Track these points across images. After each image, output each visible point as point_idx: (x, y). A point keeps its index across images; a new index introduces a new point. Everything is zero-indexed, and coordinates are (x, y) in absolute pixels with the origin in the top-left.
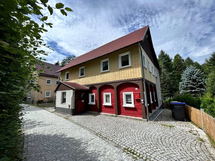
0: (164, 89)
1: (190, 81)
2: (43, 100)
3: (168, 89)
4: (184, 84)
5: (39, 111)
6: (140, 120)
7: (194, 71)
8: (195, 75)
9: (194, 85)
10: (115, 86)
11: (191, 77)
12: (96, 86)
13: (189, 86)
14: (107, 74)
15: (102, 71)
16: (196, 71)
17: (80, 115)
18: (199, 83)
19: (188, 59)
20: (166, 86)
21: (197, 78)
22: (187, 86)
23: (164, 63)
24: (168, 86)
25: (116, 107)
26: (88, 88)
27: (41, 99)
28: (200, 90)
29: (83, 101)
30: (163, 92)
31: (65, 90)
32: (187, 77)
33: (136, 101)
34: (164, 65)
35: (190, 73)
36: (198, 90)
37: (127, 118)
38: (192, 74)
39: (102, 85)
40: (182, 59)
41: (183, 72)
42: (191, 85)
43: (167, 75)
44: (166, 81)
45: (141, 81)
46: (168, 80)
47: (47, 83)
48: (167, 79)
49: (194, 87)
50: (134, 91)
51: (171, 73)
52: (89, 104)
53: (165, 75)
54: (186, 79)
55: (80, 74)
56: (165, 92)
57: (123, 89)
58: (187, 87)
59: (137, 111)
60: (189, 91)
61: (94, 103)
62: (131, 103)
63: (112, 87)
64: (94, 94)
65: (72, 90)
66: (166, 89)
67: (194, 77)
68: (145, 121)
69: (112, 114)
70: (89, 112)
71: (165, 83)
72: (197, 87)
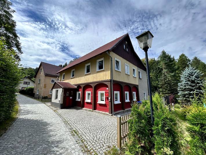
0: (164, 90)
1: (189, 82)
2: (47, 96)
3: (169, 90)
4: (182, 85)
5: (39, 105)
6: (107, 114)
7: (193, 72)
8: (194, 76)
9: (193, 86)
10: (93, 86)
11: (190, 78)
12: (81, 86)
13: (187, 87)
14: (89, 76)
15: (86, 73)
16: (196, 72)
17: (67, 109)
18: (197, 85)
19: (196, 58)
20: (166, 87)
21: (195, 80)
22: (185, 87)
23: (166, 63)
24: (169, 87)
25: (93, 104)
26: (76, 87)
27: (46, 96)
28: (199, 91)
29: (71, 98)
30: (164, 93)
31: (58, 88)
32: (185, 78)
33: (106, 99)
34: (166, 66)
35: (189, 74)
36: (197, 91)
37: (99, 113)
38: (190, 75)
39: (85, 85)
40: (188, 58)
41: (182, 73)
42: (189, 87)
43: (168, 75)
44: (167, 82)
45: (110, 82)
46: (169, 81)
47: (52, 82)
48: (167, 79)
49: (193, 89)
50: (105, 90)
51: (173, 74)
52: (76, 100)
53: (165, 75)
54: (184, 80)
55: (72, 75)
56: (166, 93)
57: (99, 89)
58: (185, 89)
59: (107, 107)
60: (186, 92)
61: (79, 100)
62: (103, 100)
63: (91, 87)
64: (80, 92)
65: (62, 89)
66: (166, 89)
67: (193, 78)
68: (110, 115)
69: (89, 109)
70: (75, 107)
71: (166, 83)
72: (196, 89)
